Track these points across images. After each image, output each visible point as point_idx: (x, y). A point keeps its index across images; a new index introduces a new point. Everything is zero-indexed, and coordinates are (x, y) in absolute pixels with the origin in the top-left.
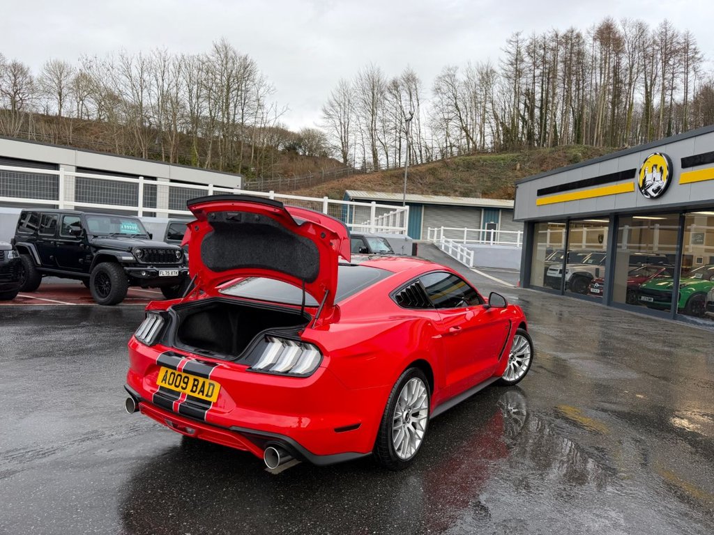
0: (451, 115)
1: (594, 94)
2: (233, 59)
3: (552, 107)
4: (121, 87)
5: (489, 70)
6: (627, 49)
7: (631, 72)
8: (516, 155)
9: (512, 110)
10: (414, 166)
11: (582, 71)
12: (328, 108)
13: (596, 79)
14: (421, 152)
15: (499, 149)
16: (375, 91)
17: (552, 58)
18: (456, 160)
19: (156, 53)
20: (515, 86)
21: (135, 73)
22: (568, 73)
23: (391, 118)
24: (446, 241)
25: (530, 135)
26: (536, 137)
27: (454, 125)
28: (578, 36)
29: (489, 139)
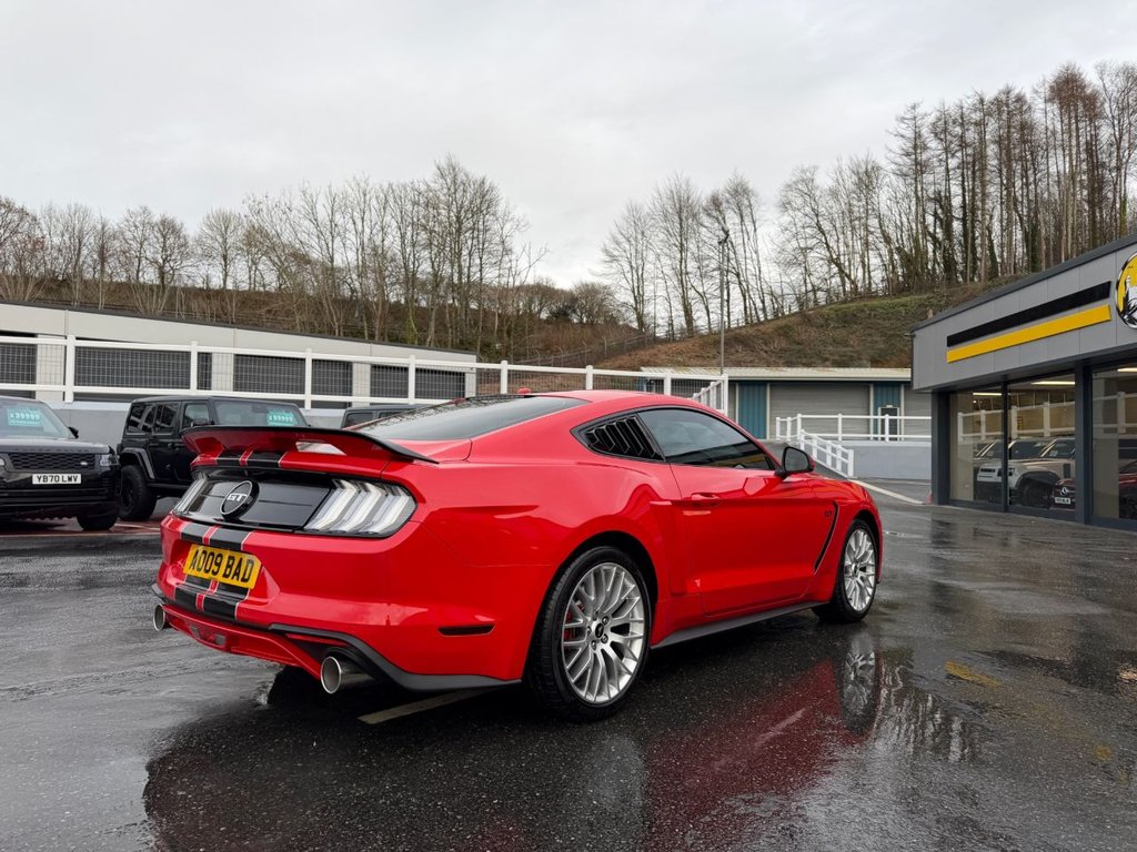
0: (813, 242)
1: (1055, 190)
2: (464, 184)
3: (983, 215)
4: (304, 237)
5: (869, 167)
6: (1108, 110)
7: (1118, 149)
8: (925, 296)
9: (914, 227)
10: (752, 325)
11: (1032, 154)
12: (611, 246)
13: (1057, 164)
14: (763, 302)
15: (896, 288)
16: (684, 215)
17: (977, 137)
18: (825, 311)
19: (353, 184)
20: (916, 187)
21: (323, 214)
22: (1007, 159)
23: (712, 254)
24: (807, 438)
25: (949, 264)
26: (960, 267)
27: (817, 258)
28: (1020, 99)
29: (878, 276)
